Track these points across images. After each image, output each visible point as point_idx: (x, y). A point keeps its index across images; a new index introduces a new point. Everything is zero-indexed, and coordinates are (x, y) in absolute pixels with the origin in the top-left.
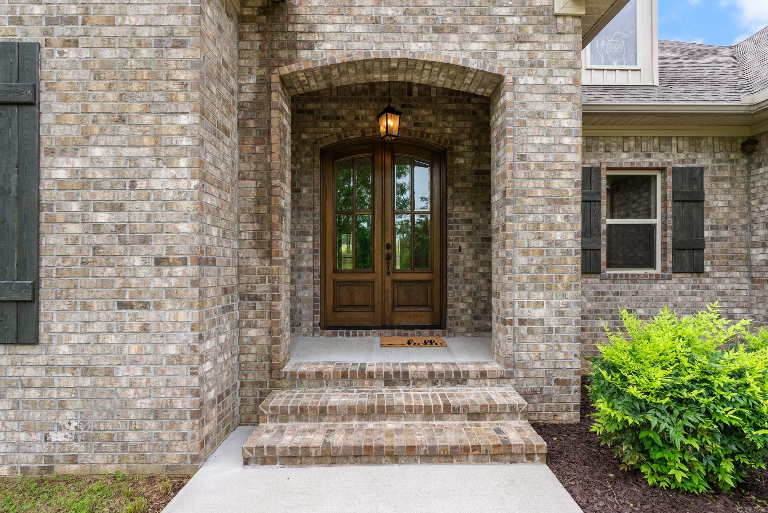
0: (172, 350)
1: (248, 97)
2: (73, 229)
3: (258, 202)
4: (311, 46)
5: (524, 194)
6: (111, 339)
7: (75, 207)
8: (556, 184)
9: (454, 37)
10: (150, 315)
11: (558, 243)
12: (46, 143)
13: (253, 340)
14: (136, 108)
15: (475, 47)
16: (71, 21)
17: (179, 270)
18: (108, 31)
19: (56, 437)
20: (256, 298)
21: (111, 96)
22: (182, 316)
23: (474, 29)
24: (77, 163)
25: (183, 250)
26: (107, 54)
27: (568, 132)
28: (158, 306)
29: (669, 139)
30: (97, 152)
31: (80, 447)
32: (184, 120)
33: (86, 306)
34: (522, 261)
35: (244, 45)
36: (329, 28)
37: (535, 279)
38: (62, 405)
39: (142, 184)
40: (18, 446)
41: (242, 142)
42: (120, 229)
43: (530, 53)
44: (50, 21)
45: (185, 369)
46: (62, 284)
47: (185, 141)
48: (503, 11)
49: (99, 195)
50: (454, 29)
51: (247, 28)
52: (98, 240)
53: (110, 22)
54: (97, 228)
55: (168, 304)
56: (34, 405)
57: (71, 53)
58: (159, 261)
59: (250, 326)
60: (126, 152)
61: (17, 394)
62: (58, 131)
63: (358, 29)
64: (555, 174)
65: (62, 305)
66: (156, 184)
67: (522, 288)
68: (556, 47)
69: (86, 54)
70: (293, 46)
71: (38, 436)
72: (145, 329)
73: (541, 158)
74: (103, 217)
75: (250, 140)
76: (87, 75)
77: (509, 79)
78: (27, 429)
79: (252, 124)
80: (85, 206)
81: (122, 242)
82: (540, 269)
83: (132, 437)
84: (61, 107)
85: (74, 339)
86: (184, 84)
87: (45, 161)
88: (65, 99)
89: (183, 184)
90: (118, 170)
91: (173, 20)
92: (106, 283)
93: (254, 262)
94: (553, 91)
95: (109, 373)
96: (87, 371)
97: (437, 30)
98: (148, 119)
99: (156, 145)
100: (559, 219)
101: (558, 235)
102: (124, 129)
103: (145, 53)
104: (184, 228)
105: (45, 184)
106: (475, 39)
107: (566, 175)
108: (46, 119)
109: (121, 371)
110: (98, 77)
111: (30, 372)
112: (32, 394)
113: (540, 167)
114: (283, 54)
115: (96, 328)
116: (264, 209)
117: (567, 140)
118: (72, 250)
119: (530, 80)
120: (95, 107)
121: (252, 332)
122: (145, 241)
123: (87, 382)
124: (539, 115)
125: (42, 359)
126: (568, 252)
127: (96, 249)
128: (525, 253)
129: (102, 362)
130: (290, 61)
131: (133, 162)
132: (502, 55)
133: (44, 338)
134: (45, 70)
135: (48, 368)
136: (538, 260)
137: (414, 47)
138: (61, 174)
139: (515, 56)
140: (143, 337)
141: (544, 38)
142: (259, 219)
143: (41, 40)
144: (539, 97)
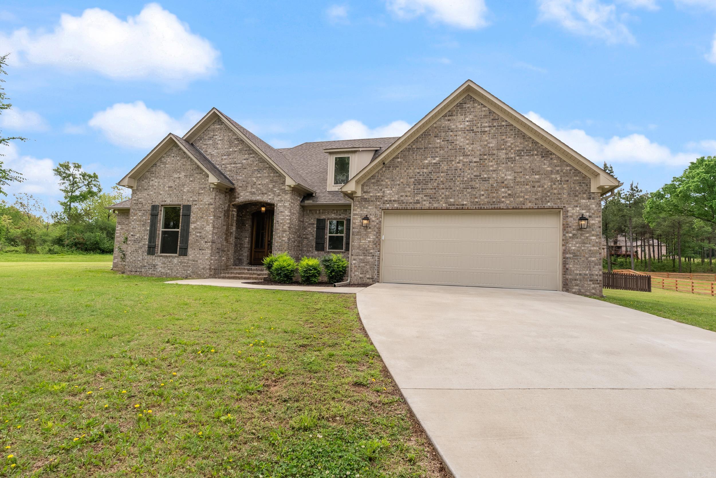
0: (207, 258)
1: (226, 209)
2: (194, 236)
3: (226, 231)
4: (238, 198)
5: (277, 229)
6: (198, 255)
7: (194, 232)
8: (284, 227)
9: (266, 195)
10: (204, 251)
11: (284, 241)
12: (191, 222)
13: (223, 260)
14: (204, 216)
15: (270, 197)
16: (196, 201)
17: (209, 244)
18: (201, 202)
19: (188, 272)
20: (225, 251)
21: (201, 214)
22: (209, 252)
23: (270, 193)
24: (195, 225)
25: (209, 240)
26: (201, 206)
27: (287, 216)
28: (205, 250)
29: (346, 210)
30: (198, 223)
31: (192, 274)
32: (211, 218)
33: (194, 250)
34: (276, 244)
35: (226, 198)
36: (242, 194)
37: (279, 249)
38: (190, 267)
39: (204, 229)
40: (183, 273)
41: (224, 218)
42: (201, 236)
43: (281, 199)
44: (193, 201)
45: (208, 261)
46: (191, 246)
47: (211, 221)
48: (276, 189)
49: (198, 231)
50: (266, 194)
51: (227, 194)
52: (197, 238)
53: (202, 201)
54: (197, 236)
55: (207, 249)
56: (186, 266)
57: (196, 206)
58: (206, 242)
59: (223, 257)
60: (202, 223)
61: (183, 264)
62: (193, 220)
63: (247, 194)
64: (284, 225)
65: (191, 249)
66: (206, 229)
67: (276, 250)
68: (286, 197)
69: (198, 206)
70: (235, 198)
71: (186, 272)
72: (203, 254)
73: (282, 221)
74: (198, 234)
75: (226, 218)
76: (198, 210)
77: (275, 205)
78: (184, 271)
79: (226, 214)
80: (196, 233)
81: (201, 239)
82: (280, 246)
83: (199, 273)
84: (193, 216)
85: (192, 255)
86: (212, 212)
87: (191, 224)
88: (194, 214)
89: (210, 229)
90: (201, 226)
91: (211, 200)
92: (198, 246)
93: (225, 243)
94: (285, 206)
95: (197, 261)
96: (194, 261)
97: (262, 194)
98: (206, 217)
99: (207, 222)
100: (284, 235)
101: (284, 239)
102: (202, 219)
103: (206, 206)
104: (210, 236)
105: (190, 228)
106: (270, 195)
107: (286, 225)
108: (191, 217)
109: (199, 261)
110: (199, 210)
111: (185, 261)
112: (185, 264)
113: (281, 223)
114: (233, 200)
115: (196, 253)
116: (227, 232)
117: (287, 218)
118: (193, 240)
119: (280, 204)
120: (198, 215)
121: (223, 258)
122: (204, 238)
123: (194, 263)
124: (282, 212)
125: (187, 259)
126: (286, 243)
127: (197, 240)
128: (277, 243)
129: (196, 259)
130: (234, 201)
131: (203, 225)
132: (275, 199)
133: (188, 255)
134: (192, 209)
135: (188, 260)
136: (279, 244)
137: (258, 198)
138: (193, 227)
139: (278, 199)
140: (202, 255)
141: (284, 195)
142: (226, 234)
143: (191, 204)
144: (282, 208)
